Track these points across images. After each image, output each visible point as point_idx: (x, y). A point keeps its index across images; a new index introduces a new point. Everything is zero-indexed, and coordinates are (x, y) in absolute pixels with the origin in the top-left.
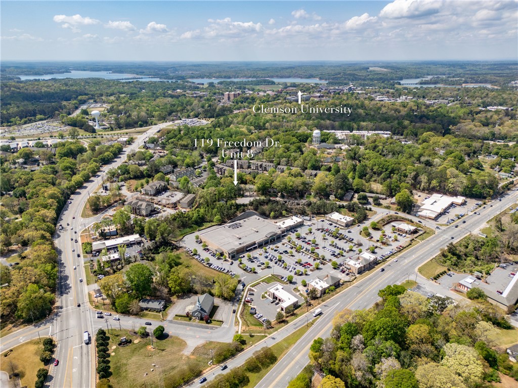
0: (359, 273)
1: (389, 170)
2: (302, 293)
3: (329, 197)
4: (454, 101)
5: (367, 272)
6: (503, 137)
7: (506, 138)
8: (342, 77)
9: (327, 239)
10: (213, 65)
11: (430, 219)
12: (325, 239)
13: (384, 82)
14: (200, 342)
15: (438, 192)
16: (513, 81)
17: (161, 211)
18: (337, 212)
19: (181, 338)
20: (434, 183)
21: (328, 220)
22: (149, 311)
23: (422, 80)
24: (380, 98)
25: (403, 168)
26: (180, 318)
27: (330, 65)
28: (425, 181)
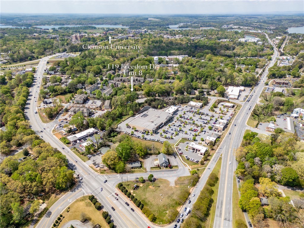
0: (223, 130)
1: (205, 76)
2: (204, 144)
3: (184, 93)
4: (203, 37)
5: (226, 129)
6: (238, 55)
7: (240, 56)
8: (136, 24)
9: (195, 116)
10: (46, 16)
11: (235, 99)
12: (194, 116)
13: (161, 27)
14: (175, 178)
15: (230, 85)
16: (223, 25)
17: (95, 112)
18: (191, 101)
19: (163, 179)
20: (229, 81)
21: (189, 106)
22: (134, 169)
23: (179, 26)
24: (166, 36)
25: (212, 74)
26: (154, 169)
27: (124, 16)
28: (224, 80)
